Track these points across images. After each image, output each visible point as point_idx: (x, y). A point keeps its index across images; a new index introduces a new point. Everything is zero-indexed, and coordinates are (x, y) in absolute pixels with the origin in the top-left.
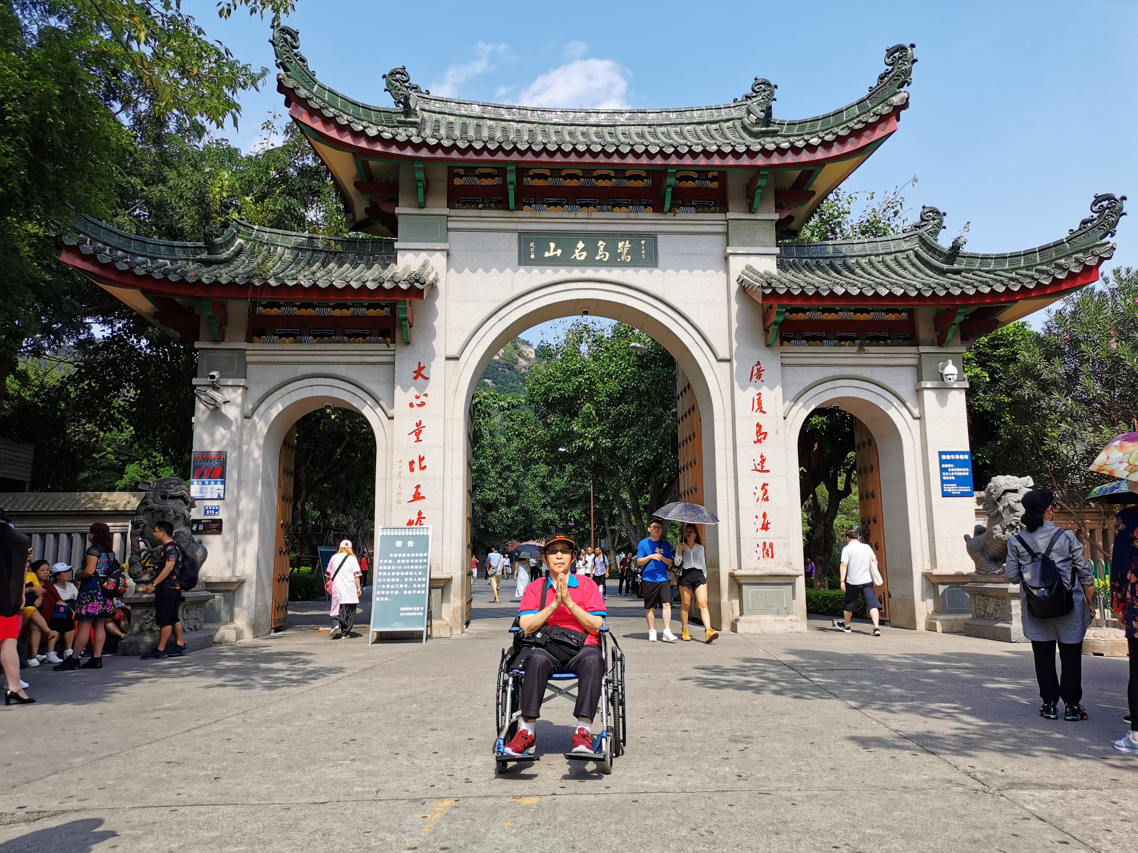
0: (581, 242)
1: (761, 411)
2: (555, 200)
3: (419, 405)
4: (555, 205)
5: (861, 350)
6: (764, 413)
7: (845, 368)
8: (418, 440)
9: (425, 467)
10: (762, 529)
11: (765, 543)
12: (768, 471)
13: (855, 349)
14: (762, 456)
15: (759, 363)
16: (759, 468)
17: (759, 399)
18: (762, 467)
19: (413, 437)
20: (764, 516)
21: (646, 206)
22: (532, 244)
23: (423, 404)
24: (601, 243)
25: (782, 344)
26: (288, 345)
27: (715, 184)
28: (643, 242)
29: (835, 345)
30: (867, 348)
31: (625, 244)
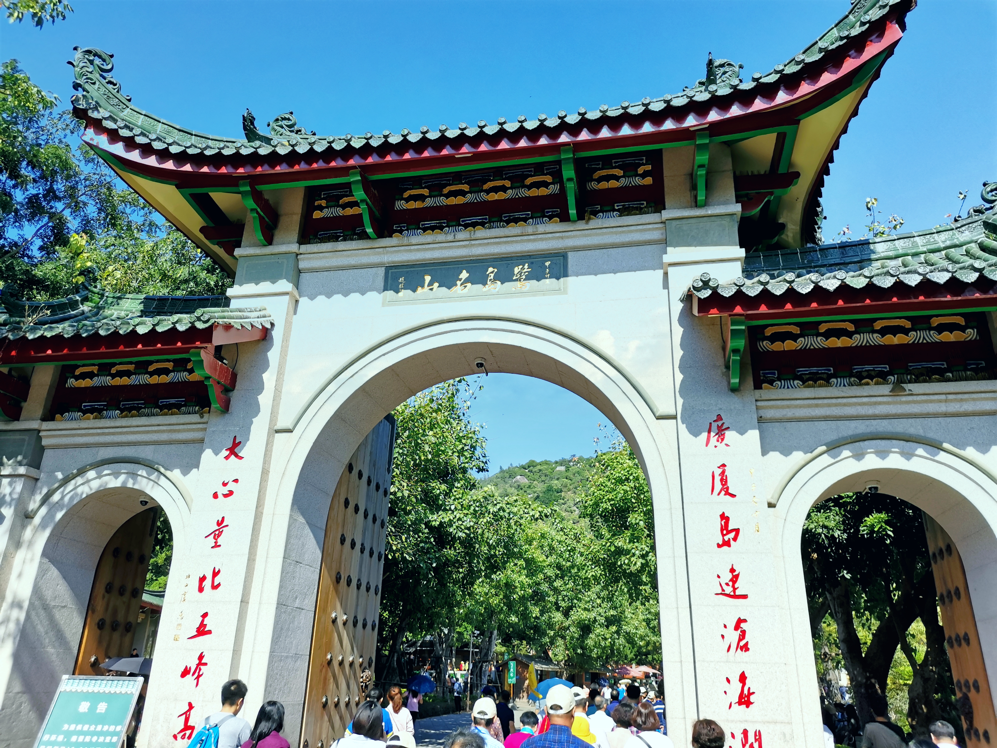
0: (464, 271)
1: (727, 493)
2: (433, 223)
3: (225, 496)
4: (433, 228)
5: (897, 388)
6: (733, 496)
7: (874, 422)
8: (216, 546)
9: (219, 585)
10: (740, 703)
11: (745, 732)
12: (745, 597)
13: (886, 389)
14: (732, 570)
15: (719, 418)
16: (729, 590)
17: (723, 472)
18: (735, 589)
19: (211, 541)
20: (743, 678)
21: (550, 218)
22: (401, 279)
23: (231, 493)
24: (491, 269)
25: (758, 386)
26: (90, 422)
27: (649, 181)
28: (547, 264)
29: (851, 384)
30: (908, 387)
31: (523, 269)
